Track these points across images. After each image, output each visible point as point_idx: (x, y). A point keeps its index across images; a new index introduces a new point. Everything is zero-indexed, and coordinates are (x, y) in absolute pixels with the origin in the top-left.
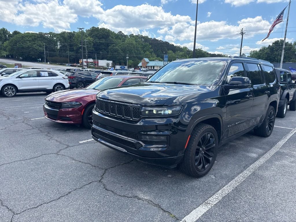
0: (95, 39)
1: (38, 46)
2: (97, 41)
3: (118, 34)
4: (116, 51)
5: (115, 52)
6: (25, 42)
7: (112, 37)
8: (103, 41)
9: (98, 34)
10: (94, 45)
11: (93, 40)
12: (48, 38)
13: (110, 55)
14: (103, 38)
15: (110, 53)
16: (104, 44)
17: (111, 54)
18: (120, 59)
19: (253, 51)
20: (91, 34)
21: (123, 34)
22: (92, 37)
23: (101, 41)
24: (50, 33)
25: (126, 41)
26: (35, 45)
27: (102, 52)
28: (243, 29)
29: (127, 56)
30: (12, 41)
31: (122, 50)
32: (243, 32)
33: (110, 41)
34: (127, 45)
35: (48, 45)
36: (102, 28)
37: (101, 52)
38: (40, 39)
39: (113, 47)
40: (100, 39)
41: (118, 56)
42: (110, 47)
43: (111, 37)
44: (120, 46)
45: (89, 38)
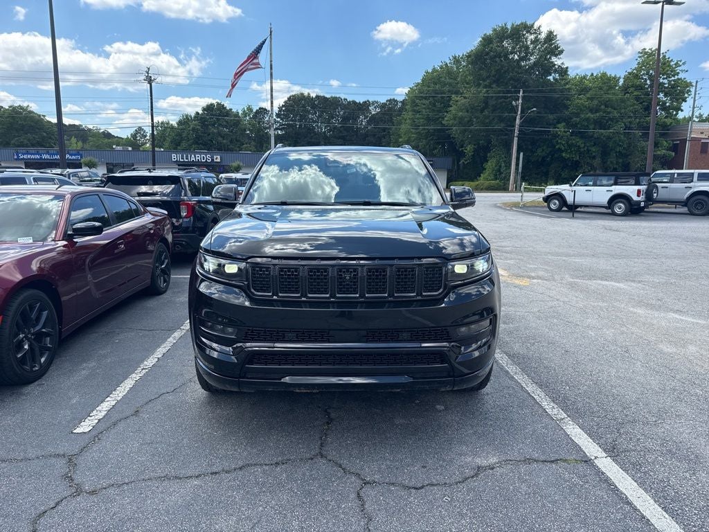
19: (162, 123)
28: (149, 69)
32: (151, 77)
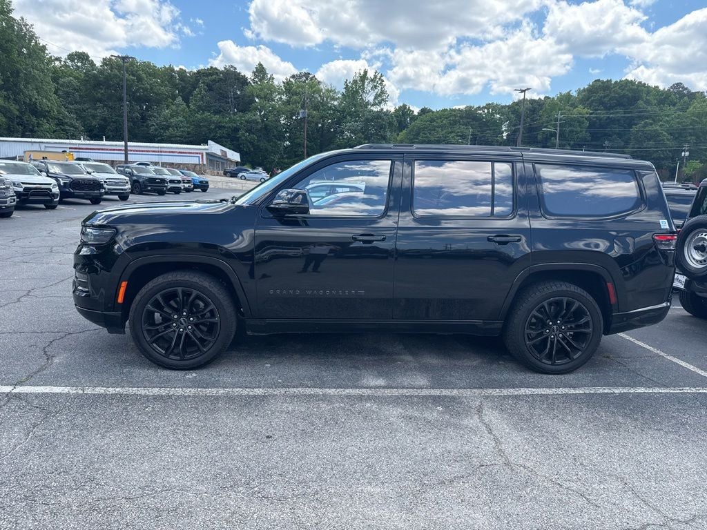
0: (597, 110)
1: (458, 136)
2: (603, 114)
3: (669, 90)
4: (654, 136)
5: (649, 140)
6: (434, 130)
7: (648, 102)
8: (619, 113)
9: (608, 95)
10: (592, 125)
11: (591, 114)
12: (483, 118)
13: (633, 148)
14: (620, 104)
15: (632, 143)
16: (618, 120)
17: (637, 146)
18: (663, 159)
20: (588, 100)
21: (686, 89)
22: (590, 105)
23: (612, 114)
24: (488, 106)
25: (691, 109)
26: (453, 135)
27: (610, 141)
29: (684, 151)
30: (412, 130)
31: (671, 134)
33: (640, 112)
34: (693, 118)
35: (479, 133)
36: (621, 81)
37: (606, 142)
38: (465, 121)
39: (644, 127)
40: (609, 108)
41: (654, 152)
42: (634, 129)
43: (645, 102)
44: (667, 122)
45: (580, 108)
